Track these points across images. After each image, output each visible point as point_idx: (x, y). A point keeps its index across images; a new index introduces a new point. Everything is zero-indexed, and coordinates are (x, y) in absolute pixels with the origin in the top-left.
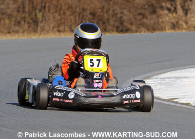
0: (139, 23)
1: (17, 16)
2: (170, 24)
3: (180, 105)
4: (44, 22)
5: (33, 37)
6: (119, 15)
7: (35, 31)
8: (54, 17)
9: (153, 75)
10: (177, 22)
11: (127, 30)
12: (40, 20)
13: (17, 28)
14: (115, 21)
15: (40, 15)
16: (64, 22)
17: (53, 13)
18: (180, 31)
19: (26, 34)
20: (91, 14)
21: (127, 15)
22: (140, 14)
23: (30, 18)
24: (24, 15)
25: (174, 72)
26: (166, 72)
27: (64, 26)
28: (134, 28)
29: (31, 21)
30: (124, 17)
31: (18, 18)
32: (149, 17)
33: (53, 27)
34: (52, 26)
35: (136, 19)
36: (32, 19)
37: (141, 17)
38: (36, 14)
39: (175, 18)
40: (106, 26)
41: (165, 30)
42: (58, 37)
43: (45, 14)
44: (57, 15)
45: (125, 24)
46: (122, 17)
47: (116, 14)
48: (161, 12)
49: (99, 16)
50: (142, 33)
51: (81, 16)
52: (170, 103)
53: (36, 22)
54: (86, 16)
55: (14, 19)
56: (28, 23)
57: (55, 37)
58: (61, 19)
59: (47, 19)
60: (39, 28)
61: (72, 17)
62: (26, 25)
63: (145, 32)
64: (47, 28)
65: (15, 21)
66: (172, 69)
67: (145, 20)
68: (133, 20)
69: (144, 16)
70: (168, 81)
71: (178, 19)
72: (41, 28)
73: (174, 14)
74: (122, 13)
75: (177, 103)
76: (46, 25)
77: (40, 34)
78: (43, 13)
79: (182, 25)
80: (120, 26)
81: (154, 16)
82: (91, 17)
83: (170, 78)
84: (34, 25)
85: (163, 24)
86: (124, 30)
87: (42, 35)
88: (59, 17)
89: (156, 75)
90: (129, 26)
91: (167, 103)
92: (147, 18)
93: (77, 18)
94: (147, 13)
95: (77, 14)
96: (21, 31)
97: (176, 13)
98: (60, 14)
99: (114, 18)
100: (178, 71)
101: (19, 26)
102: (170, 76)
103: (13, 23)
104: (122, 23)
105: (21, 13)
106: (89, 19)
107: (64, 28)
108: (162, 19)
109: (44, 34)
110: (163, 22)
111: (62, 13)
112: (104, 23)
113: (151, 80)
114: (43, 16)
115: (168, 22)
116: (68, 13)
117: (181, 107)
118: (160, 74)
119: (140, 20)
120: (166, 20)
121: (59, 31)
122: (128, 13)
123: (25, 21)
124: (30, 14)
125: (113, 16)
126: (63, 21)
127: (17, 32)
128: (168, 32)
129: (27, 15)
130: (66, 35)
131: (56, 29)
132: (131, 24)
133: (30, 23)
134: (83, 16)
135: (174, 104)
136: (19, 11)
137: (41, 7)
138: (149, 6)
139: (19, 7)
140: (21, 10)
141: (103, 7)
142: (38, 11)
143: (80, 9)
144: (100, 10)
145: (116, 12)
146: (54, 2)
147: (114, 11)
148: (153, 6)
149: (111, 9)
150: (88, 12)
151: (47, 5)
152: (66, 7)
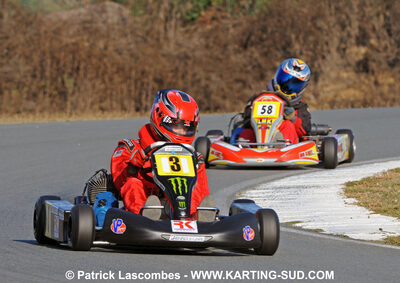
0: (237, 95)
1: (32, 84)
3: (305, 233)
4: (77, 94)
5: (59, 120)
6: (203, 83)
7: (62, 109)
8: (94, 86)
9: (260, 183)
11: (217, 108)
12: (70, 91)
13: (31, 104)
15: (69, 83)
16: (111, 95)
17: (91, 79)
19: (46, 114)
20: (156, 80)
21: (216, 82)
22: (237, 81)
23: (53, 87)
24: (43, 83)
25: (295, 177)
26: (283, 178)
27: (111, 100)
28: (228, 103)
29: (55, 93)
30: (211, 86)
31: (34, 88)
32: (253, 86)
33: (92, 104)
34: (90, 101)
35: (231, 89)
36: (56, 89)
37: (239, 85)
38: (63, 82)
42: (100, 119)
43: (79, 82)
44: (98, 83)
45: (213, 97)
46: (207, 86)
47: (199, 81)
51: (139, 84)
52: (288, 230)
53: (63, 94)
54: (148, 84)
55: (26, 89)
56: (50, 96)
57: (94, 119)
58: (106, 89)
59: (82, 88)
60: (69, 103)
61: (124, 86)
62: (47, 100)
64: (82, 104)
65: (28, 92)
67: (247, 91)
68: (227, 90)
69: (244, 83)
70: (286, 192)
72: (72, 104)
74: (208, 79)
75: (300, 228)
76: (80, 100)
77: (71, 114)
78: (76, 79)
79: (309, 99)
80: (205, 101)
81: (262, 84)
82: (156, 86)
83: (289, 188)
84: (60, 99)
86: (212, 107)
87: (74, 116)
88: (103, 86)
89: (265, 182)
90: (220, 101)
91: (282, 229)
92: (250, 88)
93: (133, 88)
94: (250, 79)
95: (132, 81)
96: (38, 108)
98: (104, 82)
99: (195, 88)
101: (35, 101)
102: (288, 185)
103: (25, 96)
104: (207, 95)
105: (38, 79)
106: (153, 88)
107: (111, 105)
109: (76, 114)
111: (107, 80)
113: (256, 191)
114: (75, 84)
116: (117, 79)
117: (308, 236)
118: (273, 180)
119: (238, 91)
121: (102, 109)
122: (218, 79)
123: (45, 93)
124: (54, 80)
125: (193, 84)
126: (109, 92)
127: (32, 111)
129: (48, 82)
130: (114, 116)
131: (96, 107)
132: (224, 97)
133: (55, 97)
134: (142, 84)
135: (295, 231)
136: (34, 76)
137: (72, 69)
138: (254, 67)
139: (35, 70)
140: (38, 73)
141: (177, 70)
142: (65, 76)
143: (137, 72)
144: (170, 75)
145: (198, 77)
146: (94, 61)
147: (194, 75)
148: (259, 66)
149: (190, 73)
150: (151, 77)
151: (82, 66)
152: (114, 69)
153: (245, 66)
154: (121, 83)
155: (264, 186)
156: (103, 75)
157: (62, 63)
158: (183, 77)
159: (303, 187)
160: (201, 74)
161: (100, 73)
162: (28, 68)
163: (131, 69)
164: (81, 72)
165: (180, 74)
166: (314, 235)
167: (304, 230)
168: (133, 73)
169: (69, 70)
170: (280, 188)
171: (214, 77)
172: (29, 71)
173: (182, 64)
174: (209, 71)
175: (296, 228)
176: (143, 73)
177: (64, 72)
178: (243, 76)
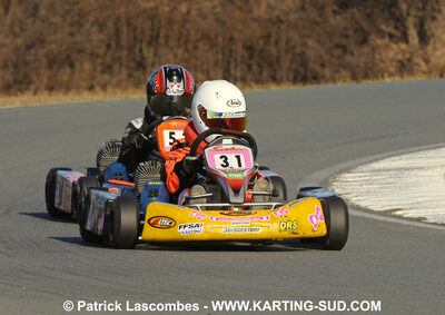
0: (337, 62)
1: (106, 55)
2: (395, 64)
3: (406, 222)
8: (176, 56)
9: (357, 166)
10: (409, 60)
11: (316, 78)
12: (150, 61)
13: (107, 77)
14: (292, 61)
15: (149, 53)
17: (171, 49)
18: (412, 79)
21: (313, 50)
22: (338, 46)
23: (130, 59)
24: (118, 54)
25: (396, 158)
26: (383, 159)
29: (132, 64)
30: (308, 53)
31: (108, 59)
32: (356, 53)
35: (332, 56)
36: (134, 60)
37: (338, 52)
38: (141, 50)
39: (403, 52)
40: (275, 71)
41: (383, 76)
43: (160, 51)
44: (180, 52)
45: (311, 65)
46: (304, 53)
47: (293, 47)
48: (379, 41)
49: (262, 51)
50: (339, 84)
51: (226, 51)
54: (237, 52)
55: (100, 61)
56: (127, 67)
61: (210, 55)
62: (124, 73)
63: (344, 81)
65: (102, 64)
66: (392, 153)
67: (349, 58)
68: (326, 57)
69: (344, 48)
71: (412, 53)
73: (403, 46)
74: (305, 45)
75: (400, 217)
78: (156, 49)
79: (419, 65)
80: (302, 70)
81: (366, 49)
82: (246, 54)
83: (389, 170)
85: (382, 65)
86: (310, 76)
88: (186, 56)
89: (362, 164)
90: (317, 68)
91: (381, 218)
92: (352, 54)
93: (220, 57)
94: (352, 46)
95: (219, 48)
96: (115, 81)
97: (407, 42)
98: (187, 50)
99: (290, 56)
100: (405, 156)
102: (388, 167)
103: (99, 68)
104: (304, 63)
106: (243, 57)
108: (380, 54)
110: (382, 61)
111: (190, 48)
112: (270, 65)
113: (351, 175)
114: (155, 54)
115: (392, 60)
116: (201, 46)
118: (371, 162)
119: (339, 58)
120: (387, 57)
122: (316, 45)
123: (121, 64)
124: (130, 49)
125: (287, 52)
126: (192, 61)
127: (104, 87)
128: (388, 80)
129: (125, 53)
132: (323, 65)
133: (132, 69)
134: (231, 51)
135: (394, 220)
136: (109, 46)
137: (151, 37)
138: (356, 31)
139: (110, 40)
140: (113, 43)
141: (269, 35)
142: (144, 45)
143: (224, 39)
144: (262, 41)
145: (292, 43)
146: (176, 27)
147: (288, 41)
148: (362, 30)
149: (284, 38)
150: (240, 45)
151: (162, 34)
152: (199, 36)
153: (346, 29)
154: (207, 51)
155: (361, 168)
156: (186, 42)
157: (139, 30)
158: (276, 43)
159: (405, 169)
160: (296, 39)
161: (183, 40)
162: (102, 36)
163: (217, 36)
164: (162, 40)
165: (273, 40)
166: (416, 224)
167: (404, 218)
168: (220, 40)
169: (148, 39)
170: (380, 170)
171: (310, 43)
172: (103, 41)
173: (275, 29)
174: (304, 36)
175: (395, 216)
176: (231, 39)
177: (141, 41)
178: (344, 41)
